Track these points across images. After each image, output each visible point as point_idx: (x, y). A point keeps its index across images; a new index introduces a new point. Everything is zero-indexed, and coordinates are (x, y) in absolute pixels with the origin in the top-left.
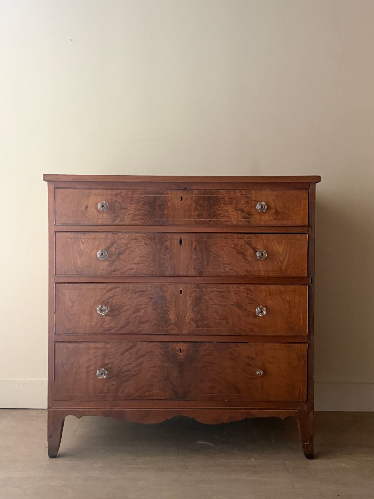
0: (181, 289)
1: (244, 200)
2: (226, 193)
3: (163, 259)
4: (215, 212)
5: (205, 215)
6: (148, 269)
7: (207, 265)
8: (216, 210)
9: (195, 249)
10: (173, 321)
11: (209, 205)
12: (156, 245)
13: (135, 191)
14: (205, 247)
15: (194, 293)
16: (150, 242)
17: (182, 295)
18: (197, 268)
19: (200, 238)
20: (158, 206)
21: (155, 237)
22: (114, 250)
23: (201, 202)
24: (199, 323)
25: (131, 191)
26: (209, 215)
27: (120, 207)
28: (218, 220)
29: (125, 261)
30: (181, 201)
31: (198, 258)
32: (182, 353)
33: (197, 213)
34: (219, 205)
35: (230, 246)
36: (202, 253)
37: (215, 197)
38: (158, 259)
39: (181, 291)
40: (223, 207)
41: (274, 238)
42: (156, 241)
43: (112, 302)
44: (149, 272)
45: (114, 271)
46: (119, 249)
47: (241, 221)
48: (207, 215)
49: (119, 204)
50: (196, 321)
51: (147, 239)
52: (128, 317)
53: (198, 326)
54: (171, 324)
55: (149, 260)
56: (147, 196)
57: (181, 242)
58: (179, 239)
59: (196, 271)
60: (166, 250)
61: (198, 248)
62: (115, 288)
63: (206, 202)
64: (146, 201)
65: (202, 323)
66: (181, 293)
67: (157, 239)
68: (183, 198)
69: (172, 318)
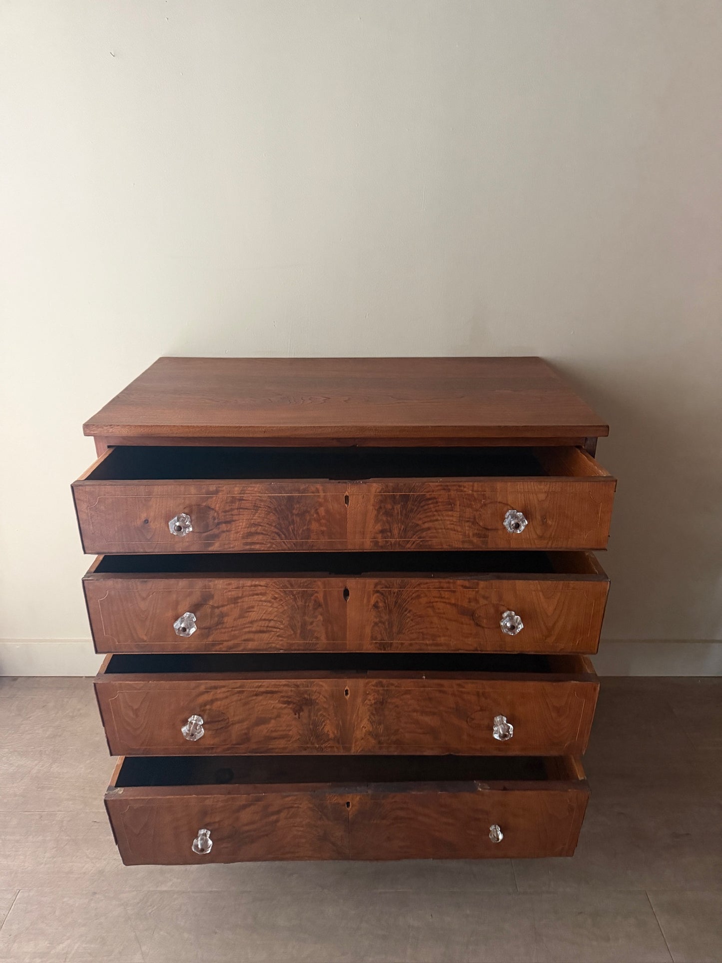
0: (347, 688)
1: (477, 501)
2: (440, 488)
3: (312, 623)
4: (418, 525)
5: (396, 532)
6: (281, 640)
7: (399, 632)
8: (420, 522)
9: (376, 606)
10: (331, 736)
11: (404, 512)
12: (295, 599)
13: (246, 487)
14: (396, 603)
15: (372, 694)
16: (282, 594)
17: (349, 696)
18: (379, 639)
19: (386, 587)
20: (297, 515)
21: (292, 586)
22: (210, 610)
23: (389, 506)
24: (382, 738)
25: (239, 487)
26: (405, 530)
27: (218, 518)
28: (422, 541)
29: (234, 629)
30: (346, 505)
31: (381, 622)
32: (350, 807)
33: (379, 527)
34: (426, 513)
35: (447, 601)
36: (390, 611)
37: (418, 496)
38: (300, 623)
39: (347, 691)
40: (434, 515)
41: (539, 588)
42: (295, 592)
43: (210, 709)
44: (282, 645)
45: (213, 645)
46: (220, 609)
47: (471, 542)
48: (400, 529)
49: (216, 514)
50: (376, 736)
51: (277, 590)
52: (246, 731)
53: (380, 742)
54: (329, 740)
55: (282, 626)
56: (274, 497)
57: (346, 593)
58: (343, 589)
59: (376, 643)
60: (315, 609)
61: (381, 604)
62: (216, 688)
63: (398, 507)
64: (271, 506)
65: (387, 738)
66: (347, 694)
67: (296, 590)
68: (350, 498)
69: (329, 730)
